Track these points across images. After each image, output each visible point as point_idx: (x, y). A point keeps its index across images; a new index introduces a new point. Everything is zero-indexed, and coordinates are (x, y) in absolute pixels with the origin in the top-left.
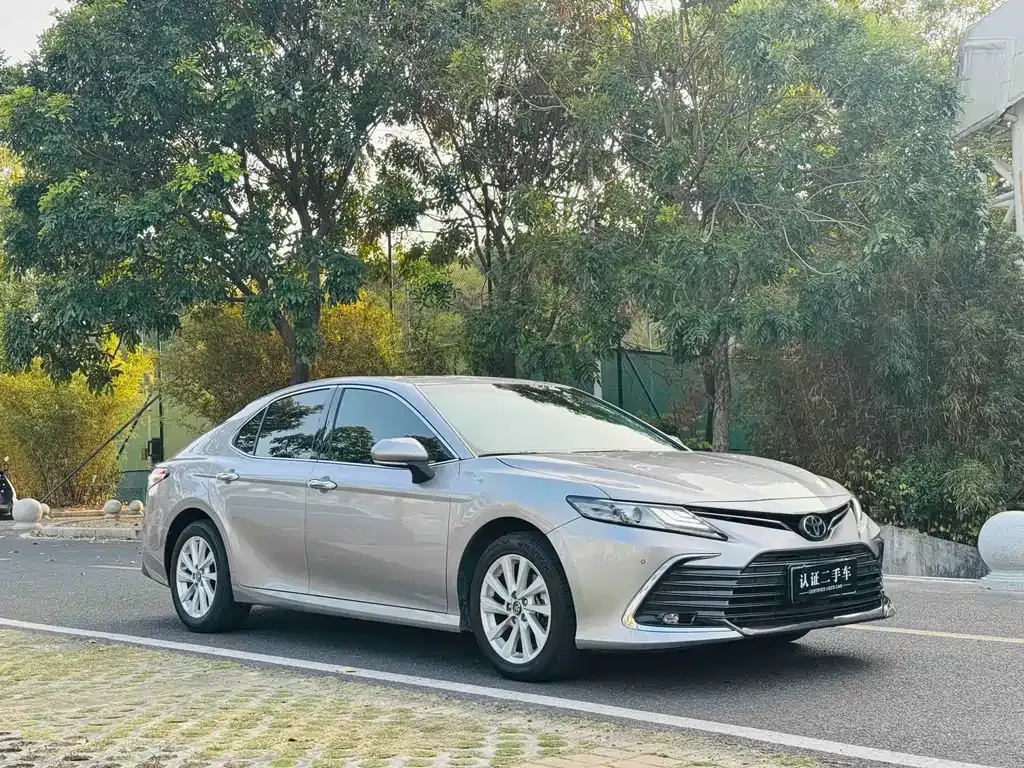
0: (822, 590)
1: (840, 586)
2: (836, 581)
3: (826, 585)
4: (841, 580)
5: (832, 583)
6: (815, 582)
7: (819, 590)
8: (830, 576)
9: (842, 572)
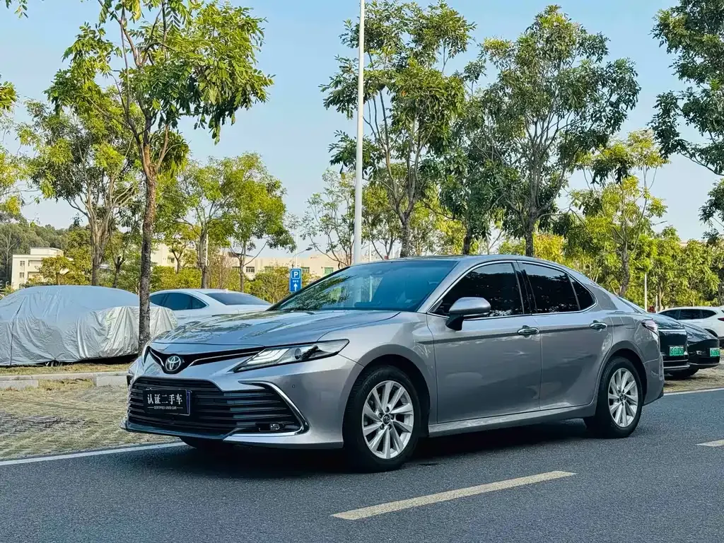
0: (162, 408)
1: (175, 408)
2: (172, 403)
3: (166, 405)
4: (175, 403)
5: (169, 405)
6: (157, 402)
7: (160, 407)
8: (167, 399)
9: (176, 398)
